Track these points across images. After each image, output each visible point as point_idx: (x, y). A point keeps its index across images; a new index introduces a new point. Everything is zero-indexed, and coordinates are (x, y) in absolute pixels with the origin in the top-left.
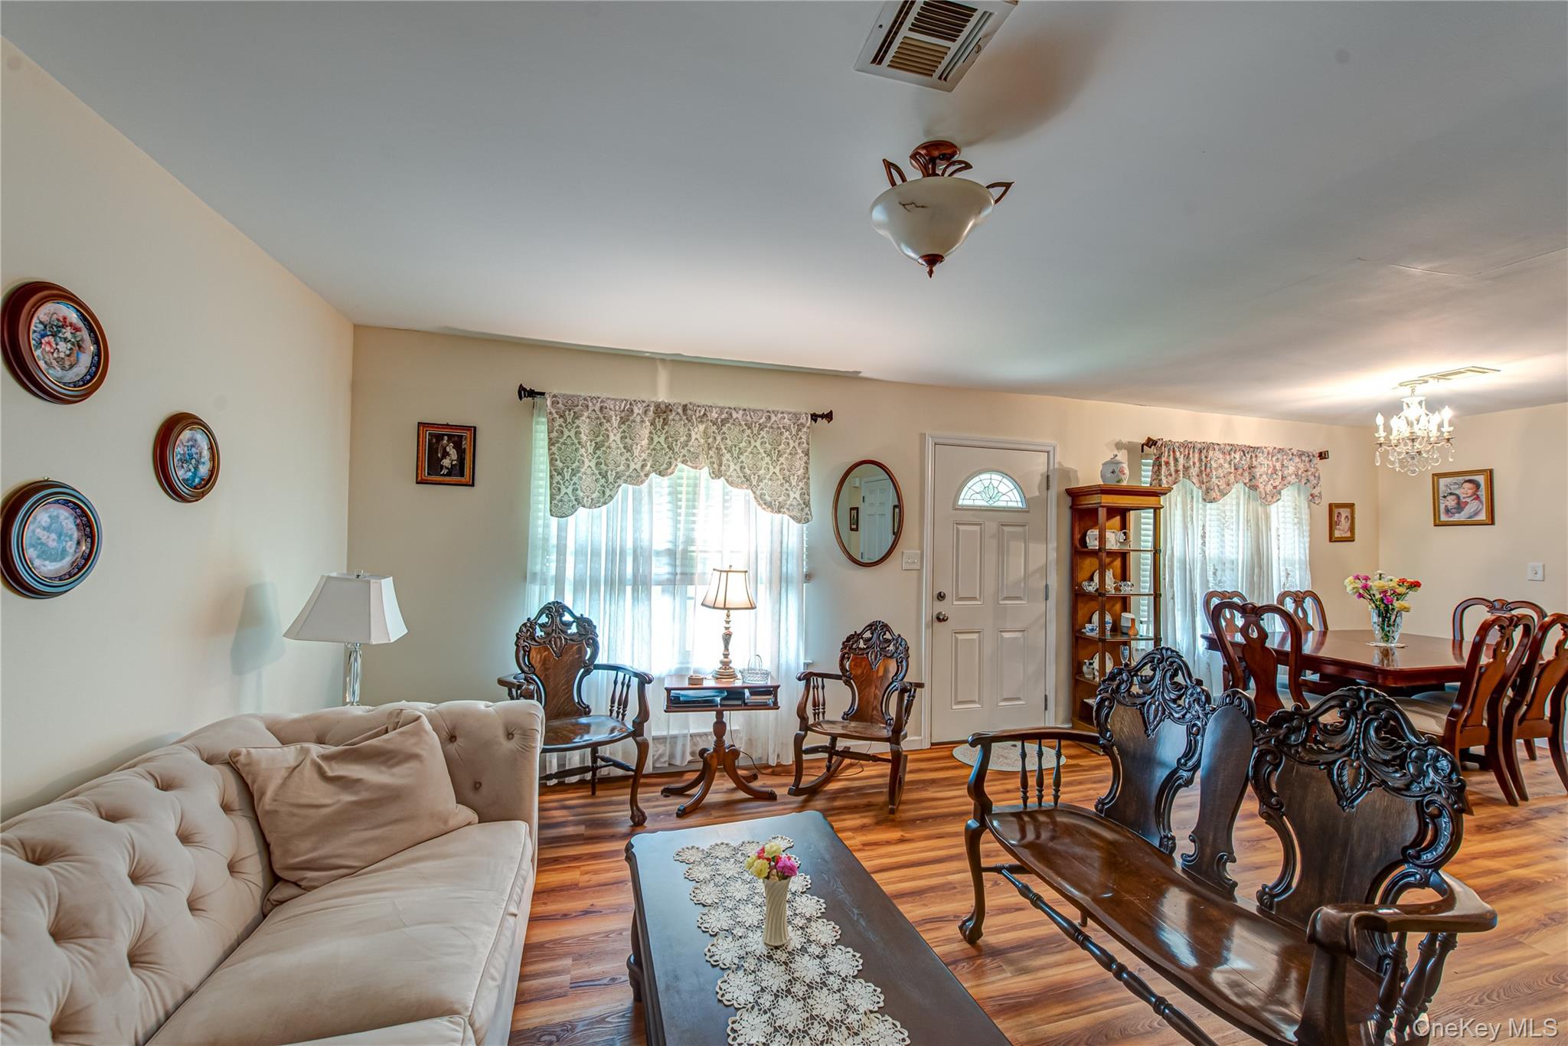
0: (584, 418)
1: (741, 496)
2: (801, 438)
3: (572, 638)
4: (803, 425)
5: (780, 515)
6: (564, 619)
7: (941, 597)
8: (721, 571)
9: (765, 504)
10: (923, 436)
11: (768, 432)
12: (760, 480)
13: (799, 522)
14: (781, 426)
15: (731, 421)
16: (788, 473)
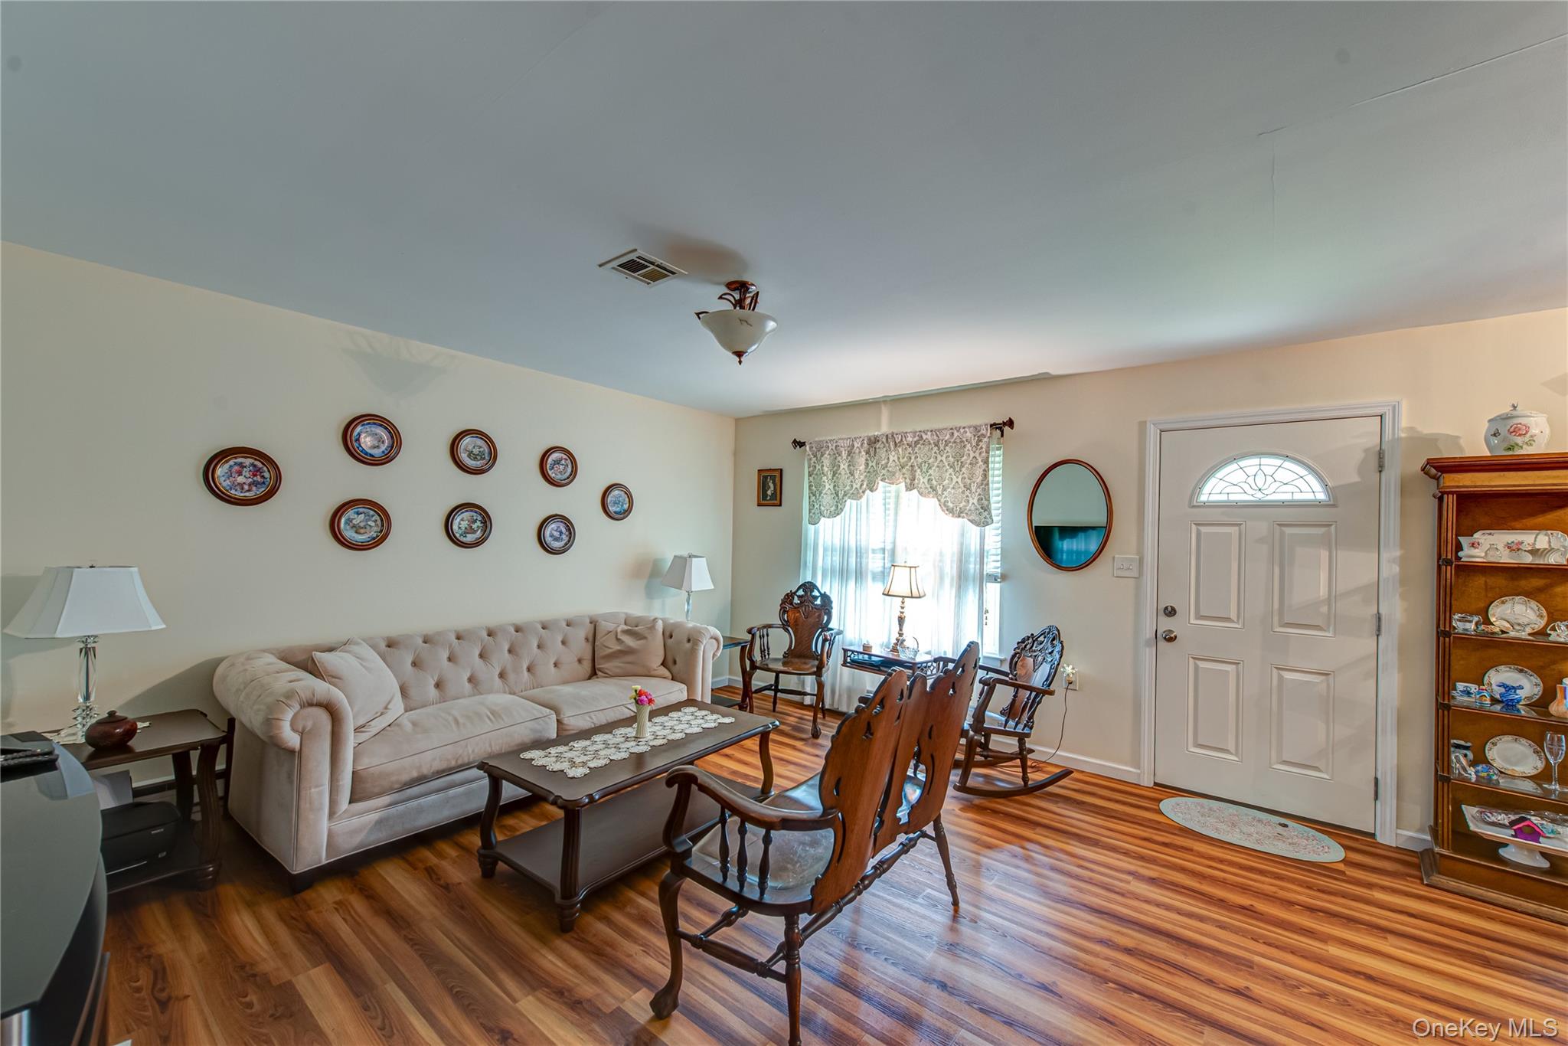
1: (931, 503)
2: (982, 448)
3: (817, 608)
4: (984, 436)
5: (960, 519)
6: (813, 594)
7: (1171, 612)
8: (911, 567)
9: (947, 510)
10: (1142, 425)
11: (952, 447)
12: (944, 489)
13: (978, 525)
14: (964, 439)
15: (921, 442)
16: (969, 482)
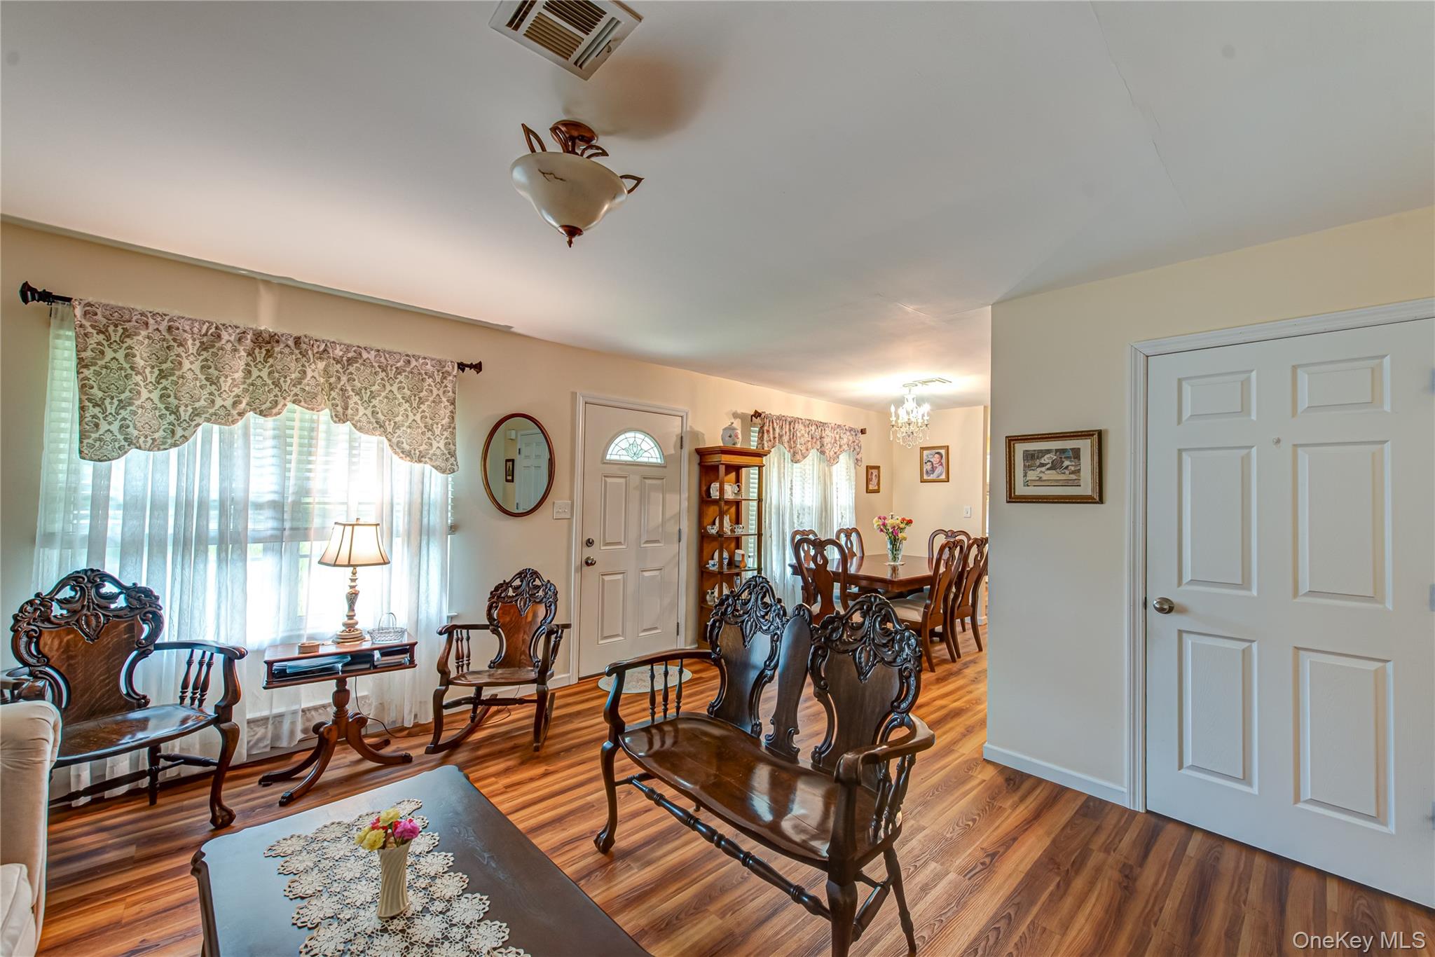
0: (140, 338)
1: (372, 443)
2: (446, 386)
3: (118, 614)
4: (449, 374)
5: (421, 465)
6: (103, 590)
7: (589, 543)
8: (345, 525)
9: (403, 452)
10: (574, 395)
11: (407, 377)
12: (397, 426)
13: (443, 471)
14: (423, 372)
15: (360, 361)
16: (430, 422)
